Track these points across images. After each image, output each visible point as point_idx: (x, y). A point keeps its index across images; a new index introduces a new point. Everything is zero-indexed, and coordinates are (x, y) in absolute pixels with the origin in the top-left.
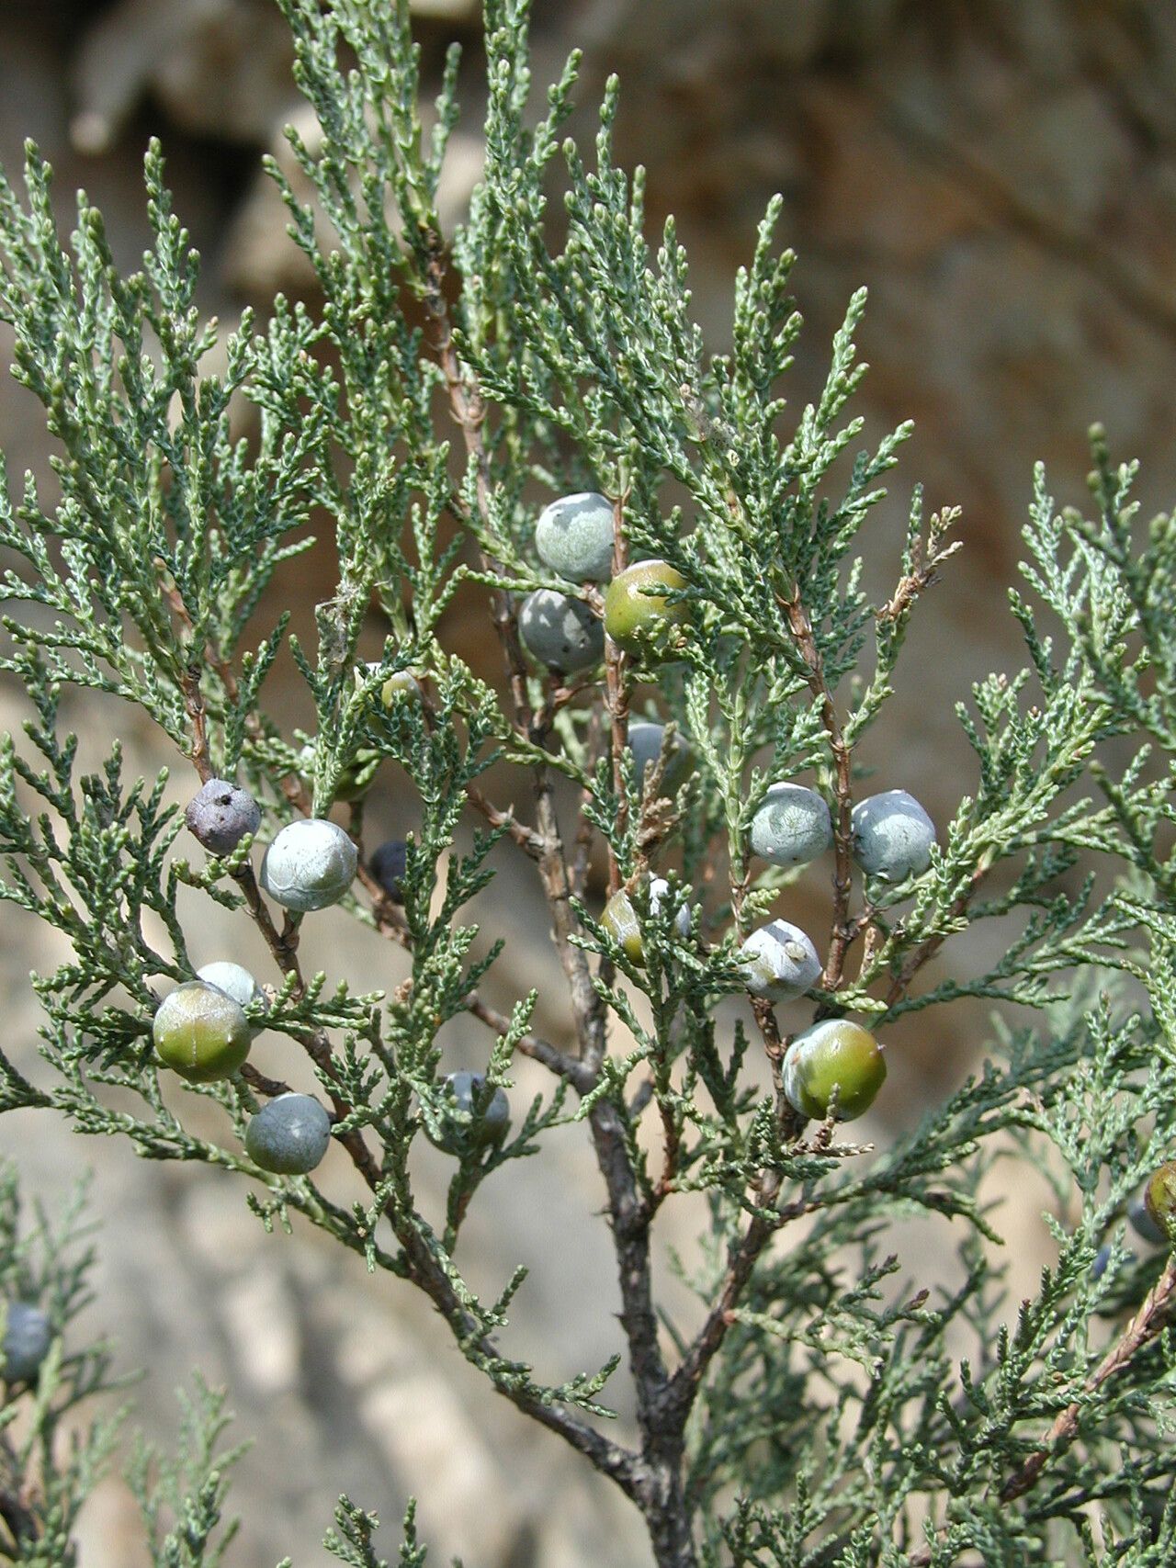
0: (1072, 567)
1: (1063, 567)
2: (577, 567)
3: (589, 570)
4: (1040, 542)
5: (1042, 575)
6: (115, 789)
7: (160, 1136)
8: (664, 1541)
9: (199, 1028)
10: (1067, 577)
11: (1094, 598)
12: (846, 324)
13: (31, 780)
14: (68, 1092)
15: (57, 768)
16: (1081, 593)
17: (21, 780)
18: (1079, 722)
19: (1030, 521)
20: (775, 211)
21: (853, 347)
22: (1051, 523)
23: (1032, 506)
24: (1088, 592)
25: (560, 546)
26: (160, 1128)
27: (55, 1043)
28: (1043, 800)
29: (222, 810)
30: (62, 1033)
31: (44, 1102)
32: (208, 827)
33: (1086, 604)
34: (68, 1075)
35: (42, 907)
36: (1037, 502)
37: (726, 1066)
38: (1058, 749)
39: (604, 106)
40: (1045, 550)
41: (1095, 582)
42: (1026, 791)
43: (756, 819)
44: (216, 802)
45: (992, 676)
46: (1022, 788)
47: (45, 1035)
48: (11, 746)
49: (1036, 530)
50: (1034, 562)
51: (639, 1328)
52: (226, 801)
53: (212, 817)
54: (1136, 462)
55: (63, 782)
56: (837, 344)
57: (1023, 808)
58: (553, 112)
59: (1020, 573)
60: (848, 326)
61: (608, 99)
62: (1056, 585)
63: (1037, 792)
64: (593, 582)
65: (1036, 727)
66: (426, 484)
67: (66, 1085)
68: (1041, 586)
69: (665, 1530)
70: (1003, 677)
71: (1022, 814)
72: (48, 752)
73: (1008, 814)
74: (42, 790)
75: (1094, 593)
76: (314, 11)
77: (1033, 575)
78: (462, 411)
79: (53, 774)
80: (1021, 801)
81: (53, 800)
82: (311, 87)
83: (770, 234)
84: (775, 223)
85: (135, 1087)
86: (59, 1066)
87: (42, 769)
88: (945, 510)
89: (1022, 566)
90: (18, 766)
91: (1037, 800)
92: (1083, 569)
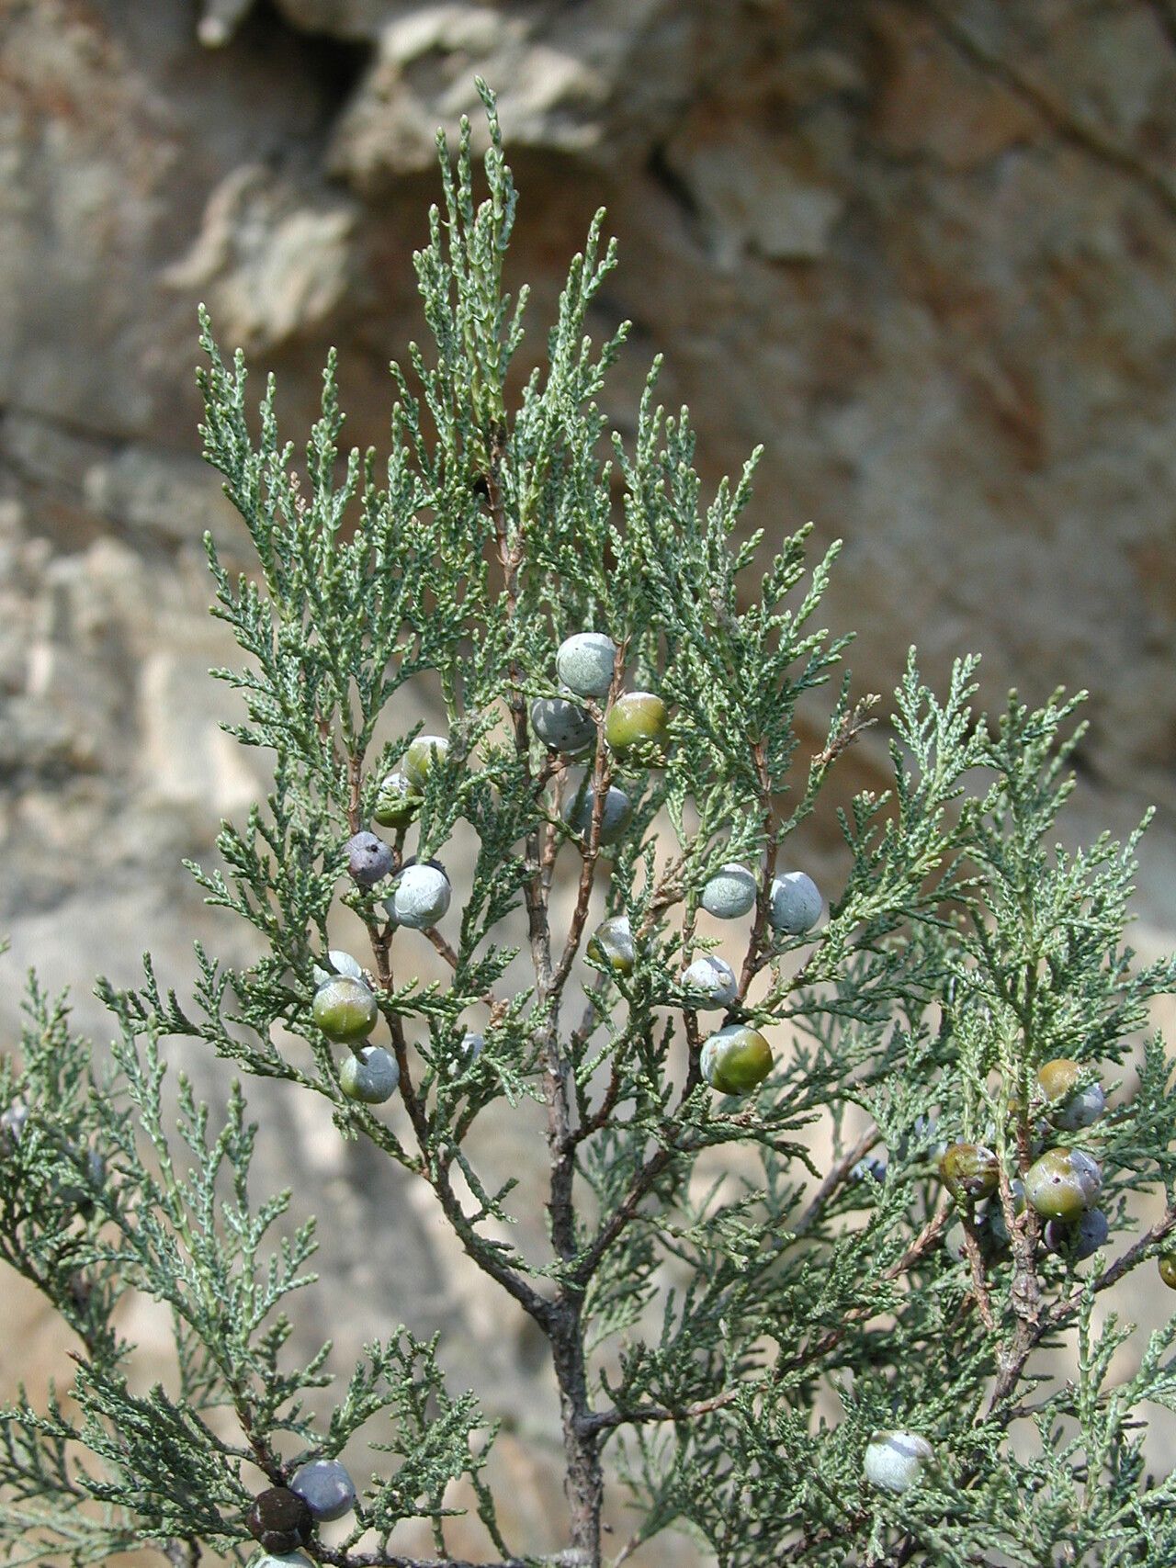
0: (926, 722)
1: (921, 722)
2: (585, 687)
3: (593, 690)
4: (907, 702)
5: (906, 726)
6: (313, 841)
7: (266, 1061)
8: (565, 1362)
9: (350, 1008)
10: (923, 727)
11: (939, 746)
12: (824, 563)
13: (264, 832)
14: (211, 1026)
15: (280, 825)
16: (930, 741)
17: (258, 832)
18: (932, 844)
19: (902, 686)
20: (758, 457)
21: (827, 580)
22: (916, 689)
23: (905, 676)
24: (935, 740)
25: (575, 671)
26: (267, 1056)
27: (205, 991)
28: (901, 893)
29: (371, 855)
30: (211, 985)
31: (194, 1031)
32: (361, 866)
33: (933, 747)
34: (211, 1014)
35: (253, 916)
36: (908, 673)
37: (657, 1046)
38: (914, 860)
39: (650, 374)
40: (910, 708)
41: (941, 734)
42: (890, 886)
43: (708, 885)
44: (367, 848)
45: (865, 792)
46: (887, 883)
47: (199, 985)
48: (257, 810)
49: (905, 692)
50: (901, 715)
51: (562, 1214)
52: (374, 849)
53: (364, 859)
54: (979, 655)
55: (281, 834)
56: (816, 577)
57: (886, 896)
58: (604, 361)
59: (891, 722)
60: (825, 564)
61: (654, 370)
62: (915, 733)
63: (896, 887)
64: (594, 698)
65: (903, 844)
66: (488, 618)
67: (210, 1021)
68: (905, 733)
69: (567, 1355)
70: (872, 794)
71: (885, 901)
72: (277, 814)
73: (874, 899)
74: (269, 838)
75: (940, 742)
76: (437, 261)
77: (900, 725)
78: (505, 555)
79: (277, 828)
80: (886, 891)
81: (274, 846)
82: (436, 321)
83: (752, 472)
84: (756, 465)
85: (254, 1026)
86: (206, 1008)
87: (272, 825)
88: (870, 696)
89: (893, 717)
90: (259, 824)
91: (896, 892)
92: (933, 726)
